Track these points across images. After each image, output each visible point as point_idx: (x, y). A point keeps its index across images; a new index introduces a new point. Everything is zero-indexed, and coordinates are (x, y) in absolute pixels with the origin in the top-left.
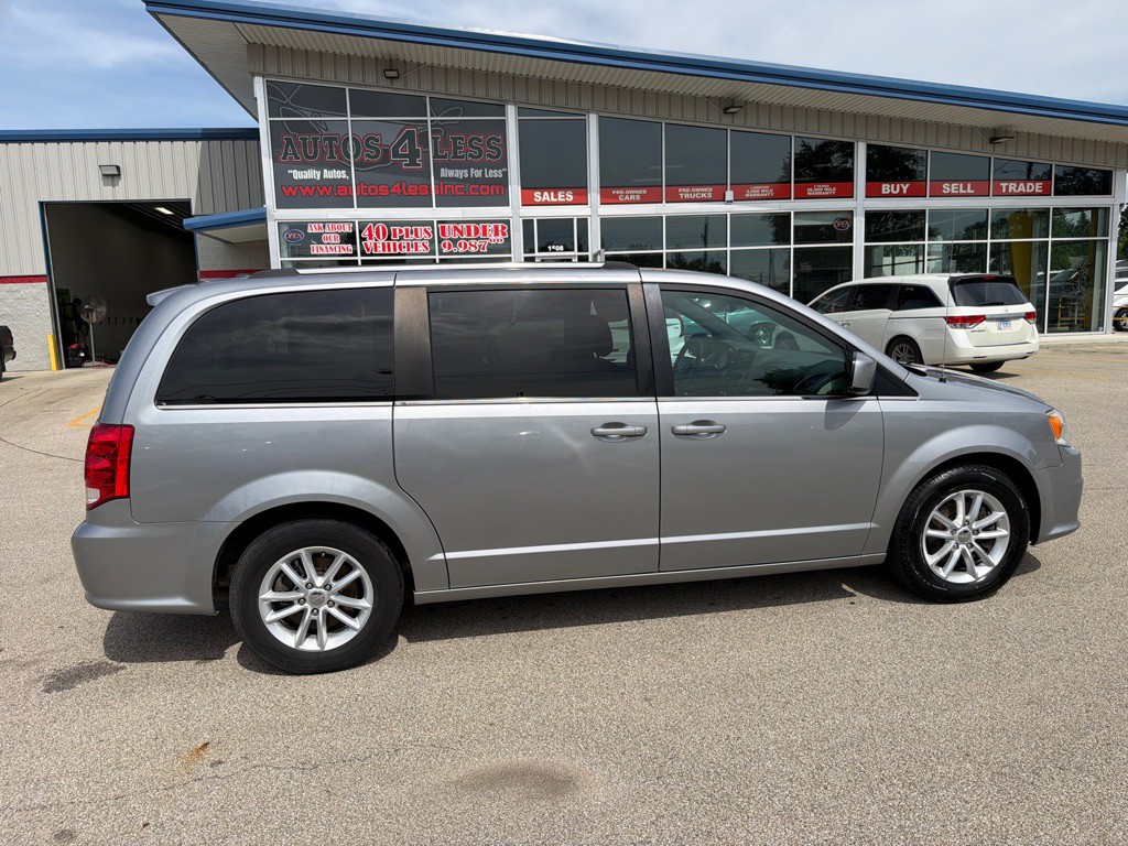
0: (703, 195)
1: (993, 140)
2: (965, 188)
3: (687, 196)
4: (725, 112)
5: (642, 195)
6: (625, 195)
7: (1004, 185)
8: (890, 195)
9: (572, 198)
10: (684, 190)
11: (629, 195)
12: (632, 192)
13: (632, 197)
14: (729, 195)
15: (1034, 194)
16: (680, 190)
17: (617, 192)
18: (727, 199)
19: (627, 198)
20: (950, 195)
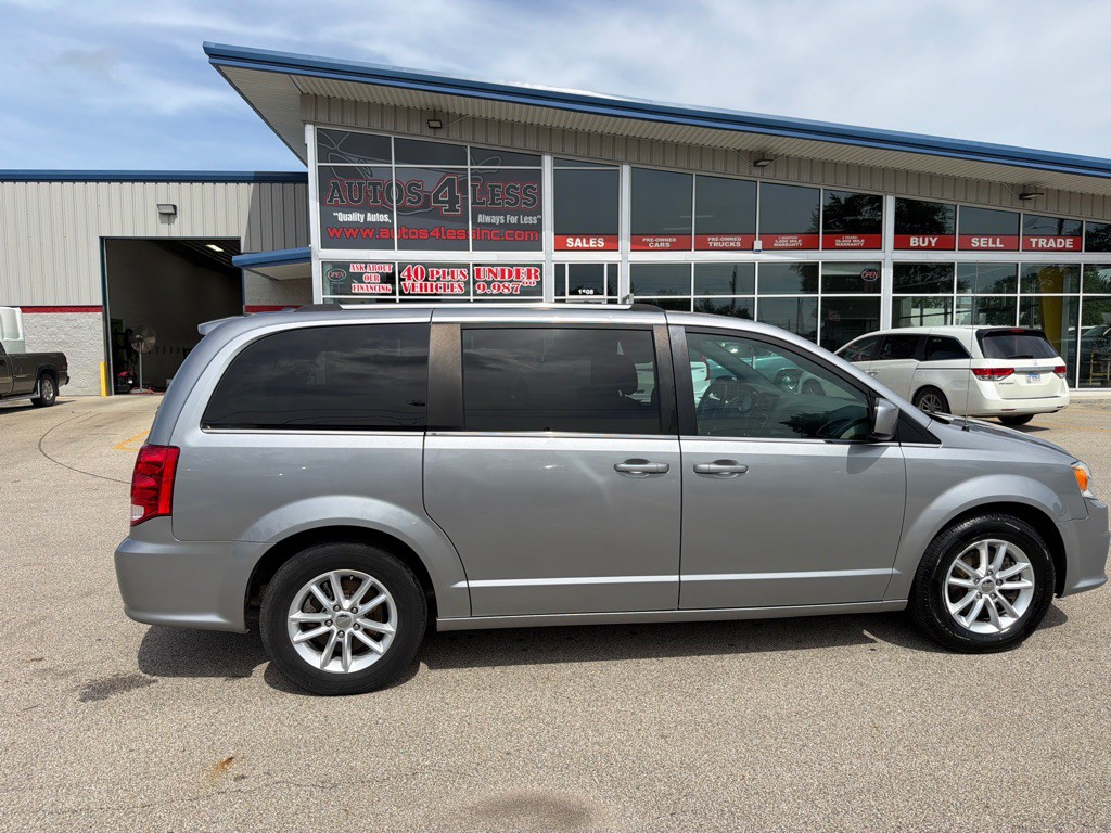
0: (732, 244)
1: (1023, 196)
2: (996, 243)
3: (716, 244)
4: (755, 165)
5: (671, 243)
6: (655, 242)
7: (1034, 240)
8: (919, 248)
9: (603, 244)
10: (713, 239)
11: (659, 243)
13: (662, 245)
14: (758, 244)
15: (1064, 250)
16: (709, 239)
17: (648, 240)
18: (755, 248)
19: (657, 245)
20: (979, 249)
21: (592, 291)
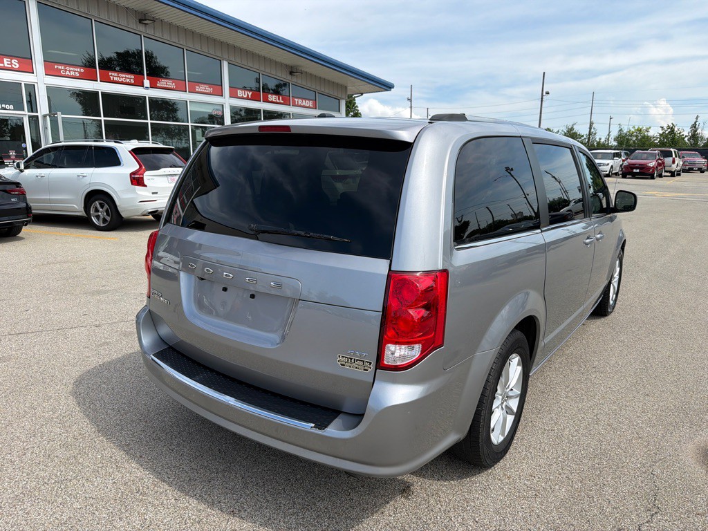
0: (128, 80)
1: (291, 73)
2: (279, 99)
3: (116, 79)
4: (140, 22)
5: (80, 73)
6: (66, 70)
7: (296, 100)
8: (242, 98)
9: (18, 66)
10: (113, 74)
11: (70, 71)
12: (71, 69)
13: (72, 73)
14: (147, 83)
15: (309, 107)
16: (110, 74)
17: (59, 67)
18: (145, 85)
19: (68, 73)
20: (272, 102)
21: (12, 107)
